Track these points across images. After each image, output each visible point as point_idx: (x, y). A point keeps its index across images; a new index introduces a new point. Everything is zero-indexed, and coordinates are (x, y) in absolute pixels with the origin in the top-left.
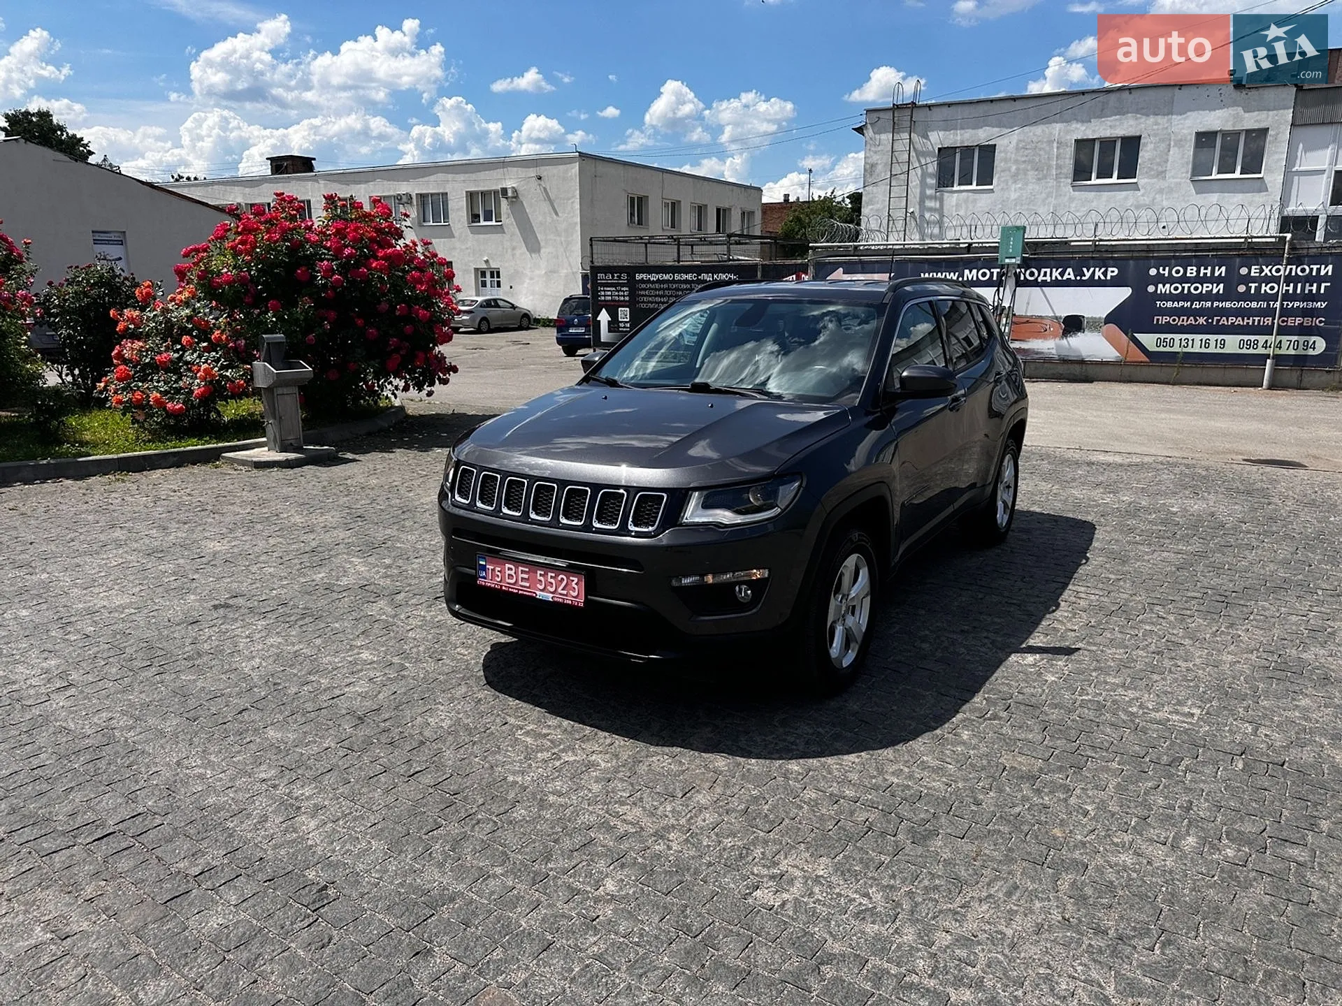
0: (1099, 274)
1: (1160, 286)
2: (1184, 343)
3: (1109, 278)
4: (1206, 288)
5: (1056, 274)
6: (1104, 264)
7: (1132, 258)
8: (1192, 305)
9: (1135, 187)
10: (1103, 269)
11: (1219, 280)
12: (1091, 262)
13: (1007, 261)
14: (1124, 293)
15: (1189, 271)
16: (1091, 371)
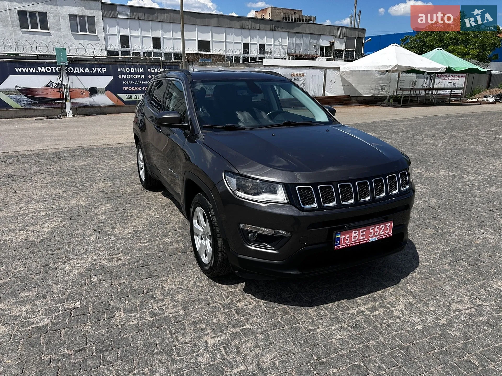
0: (99, 70)
1: (123, 75)
2: (135, 97)
3: (103, 72)
4: (138, 76)
5: (81, 70)
6: (100, 66)
8: (135, 83)
9: (49, 34)
10: (100, 69)
11: (142, 74)
12: (95, 65)
13: (61, 63)
14: (110, 79)
15: (132, 70)
16: (105, 110)
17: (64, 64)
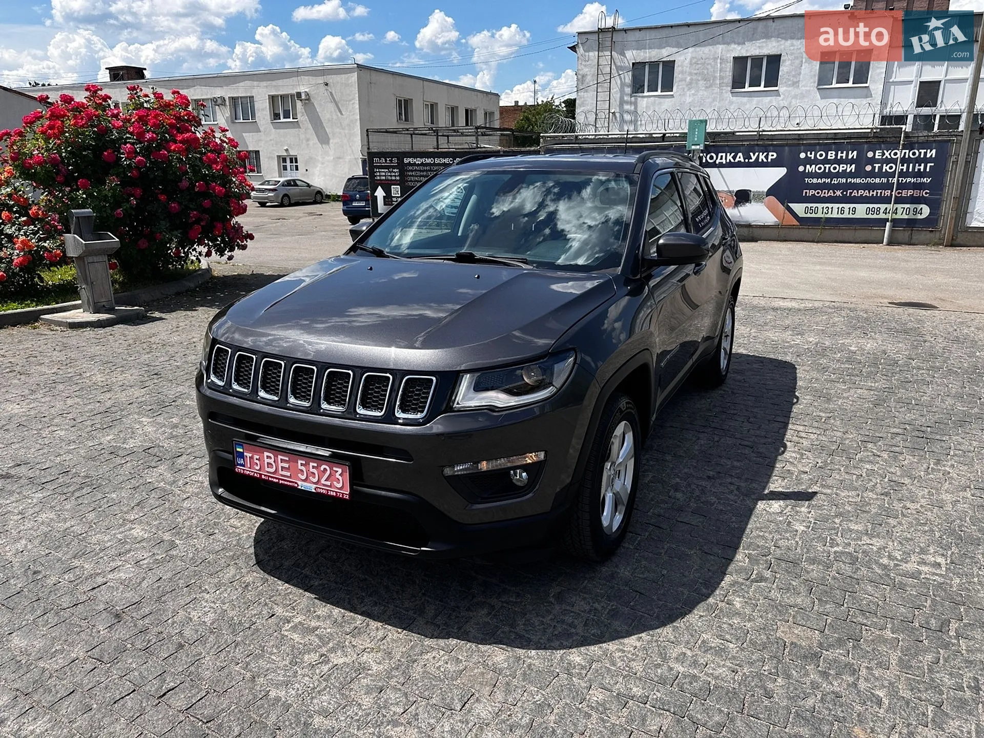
0: (762, 157)
1: (808, 166)
2: (825, 210)
3: (769, 160)
4: (842, 168)
5: (730, 157)
6: (766, 149)
7: (787, 145)
8: (831, 181)
9: (777, 93)
10: (765, 154)
11: (851, 162)
12: (756, 148)
13: (693, 147)
14: (779, 173)
15: (829, 155)
16: (757, 232)
17: (698, 147)
